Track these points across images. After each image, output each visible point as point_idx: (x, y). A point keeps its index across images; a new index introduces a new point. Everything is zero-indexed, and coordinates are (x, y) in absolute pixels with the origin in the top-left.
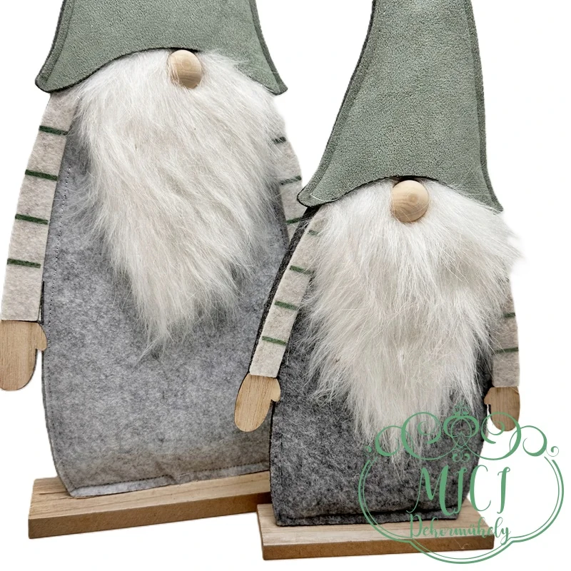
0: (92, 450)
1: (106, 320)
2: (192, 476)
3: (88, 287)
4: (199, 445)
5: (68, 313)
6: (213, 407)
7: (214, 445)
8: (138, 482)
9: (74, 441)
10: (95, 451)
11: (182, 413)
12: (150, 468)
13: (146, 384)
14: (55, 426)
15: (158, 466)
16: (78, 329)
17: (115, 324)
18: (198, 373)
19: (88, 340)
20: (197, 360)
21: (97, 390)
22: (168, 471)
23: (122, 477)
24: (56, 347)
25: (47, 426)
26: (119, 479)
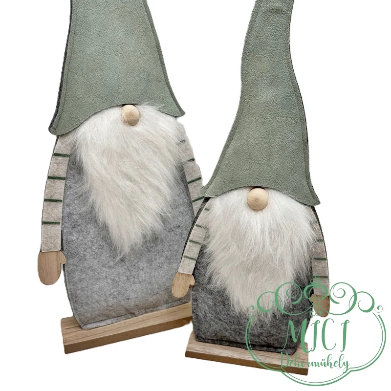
0: (93, 308)
1: (96, 246)
2: (144, 312)
3: (85, 231)
4: (147, 298)
5: (76, 245)
6: (153, 280)
7: (154, 297)
8: (117, 318)
9: (83, 304)
10: (95, 308)
11: (138, 285)
12: (123, 312)
13: (119, 274)
14: (73, 298)
15: (127, 310)
16: (82, 252)
17: (101, 247)
18: (145, 266)
19: (87, 257)
20: (144, 259)
21: (94, 280)
22: (132, 311)
23: (108, 317)
24: (71, 261)
25: (69, 298)
26: (107, 318)
